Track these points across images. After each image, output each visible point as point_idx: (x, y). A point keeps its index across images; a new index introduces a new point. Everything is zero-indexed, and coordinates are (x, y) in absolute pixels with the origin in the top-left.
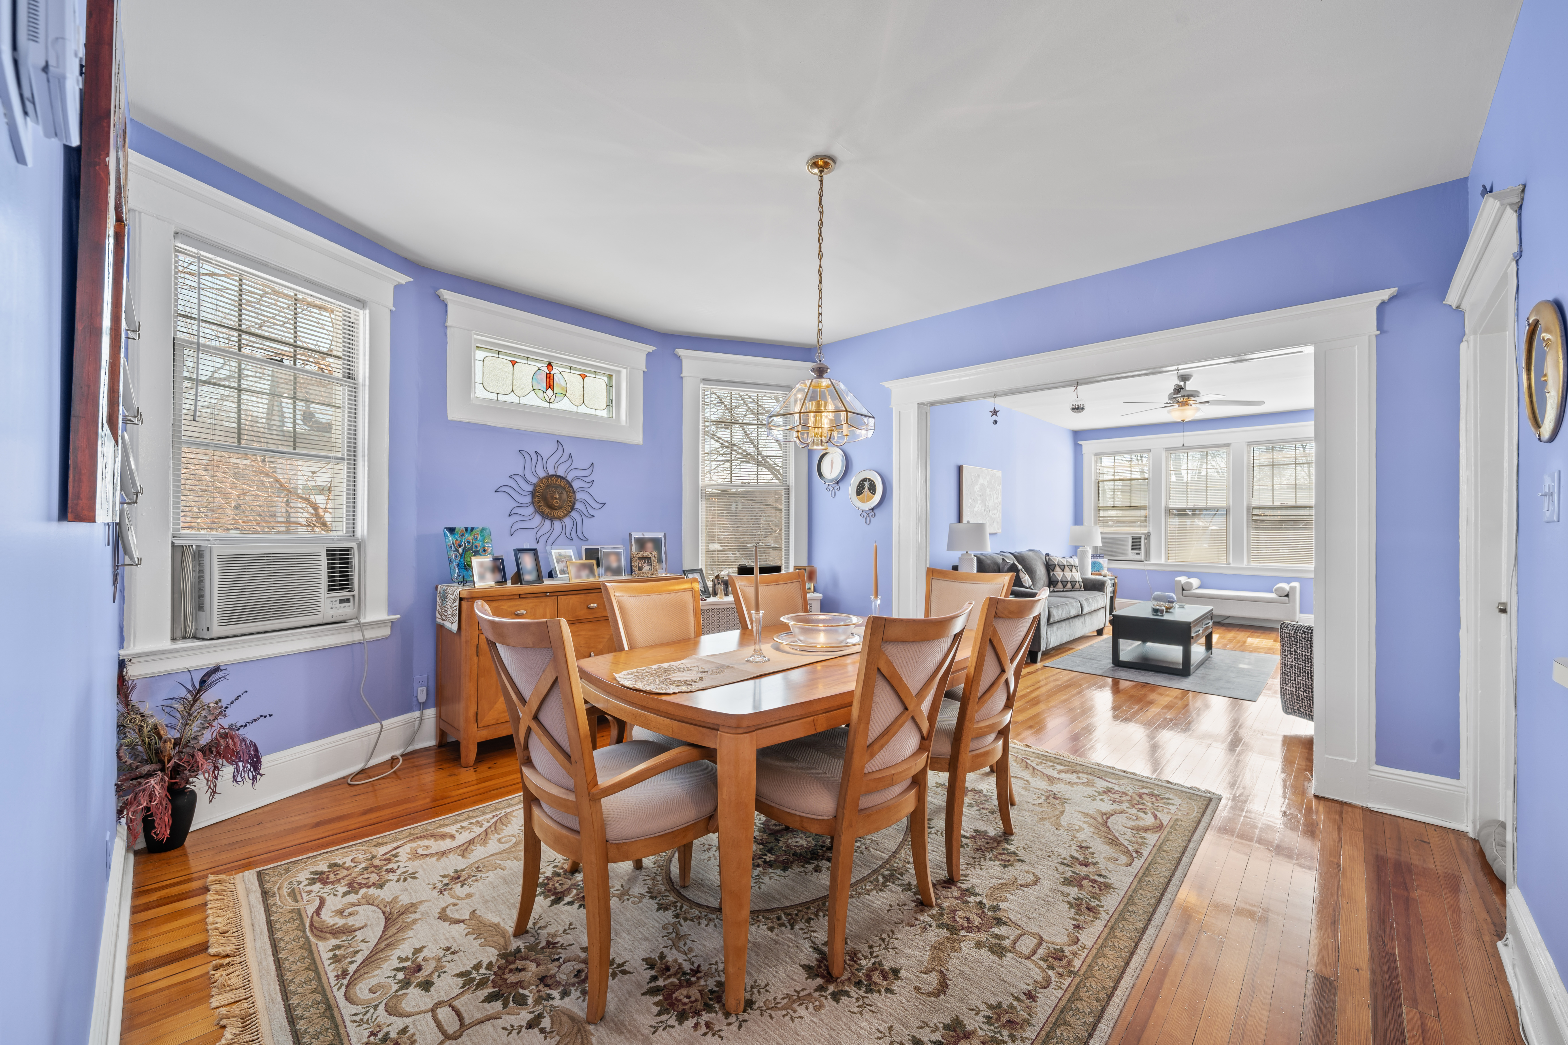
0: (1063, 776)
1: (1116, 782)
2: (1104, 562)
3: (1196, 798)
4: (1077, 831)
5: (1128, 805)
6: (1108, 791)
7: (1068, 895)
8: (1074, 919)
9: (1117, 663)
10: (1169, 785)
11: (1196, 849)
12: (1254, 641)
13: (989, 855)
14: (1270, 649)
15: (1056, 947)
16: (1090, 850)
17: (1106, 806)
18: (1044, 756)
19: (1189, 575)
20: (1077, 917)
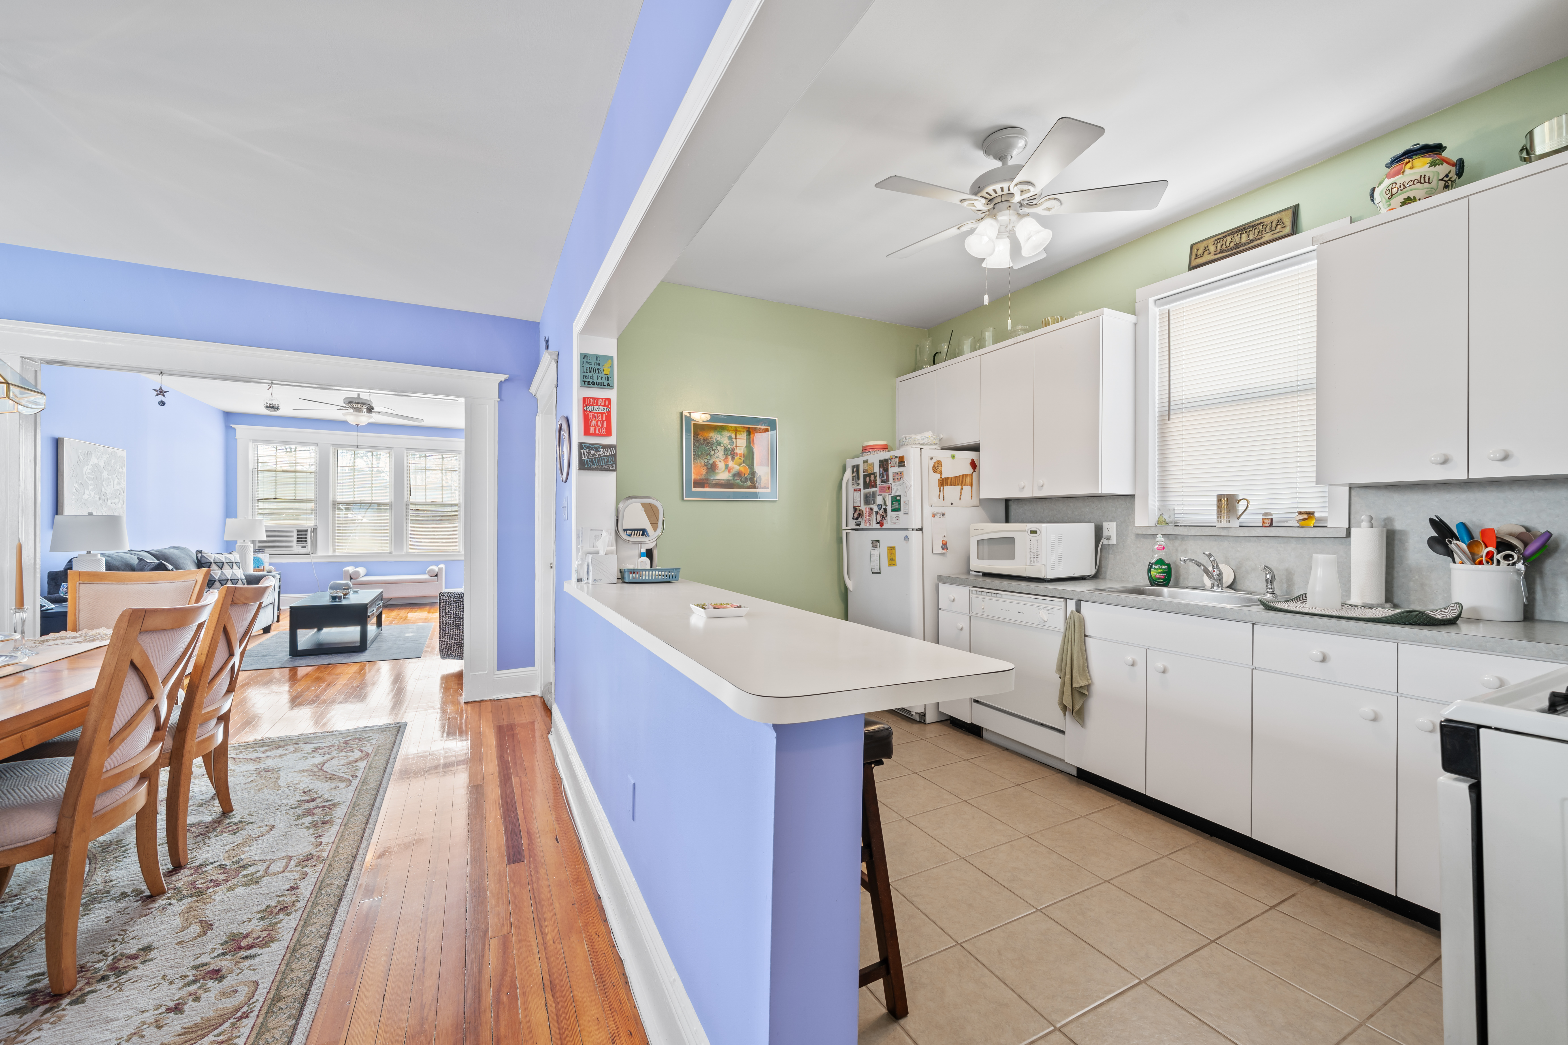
0: (269, 753)
1: (322, 741)
2: (265, 557)
3: (389, 729)
4: (297, 784)
5: (337, 752)
6: (316, 750)
7: (303, 824)
8: (314, 834)
9: (295, 652)
10: (368, 729)
11: (395, 758)
12: (414, 615)
13: (211, 835)
14: (426, 619)
15: (305, 855)
16: (314, 791)
17: (318, 759)
18: (241, 746)
19: (356, 564)
20: (316, 832)
